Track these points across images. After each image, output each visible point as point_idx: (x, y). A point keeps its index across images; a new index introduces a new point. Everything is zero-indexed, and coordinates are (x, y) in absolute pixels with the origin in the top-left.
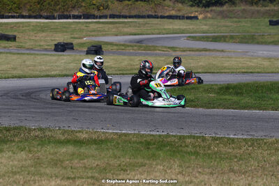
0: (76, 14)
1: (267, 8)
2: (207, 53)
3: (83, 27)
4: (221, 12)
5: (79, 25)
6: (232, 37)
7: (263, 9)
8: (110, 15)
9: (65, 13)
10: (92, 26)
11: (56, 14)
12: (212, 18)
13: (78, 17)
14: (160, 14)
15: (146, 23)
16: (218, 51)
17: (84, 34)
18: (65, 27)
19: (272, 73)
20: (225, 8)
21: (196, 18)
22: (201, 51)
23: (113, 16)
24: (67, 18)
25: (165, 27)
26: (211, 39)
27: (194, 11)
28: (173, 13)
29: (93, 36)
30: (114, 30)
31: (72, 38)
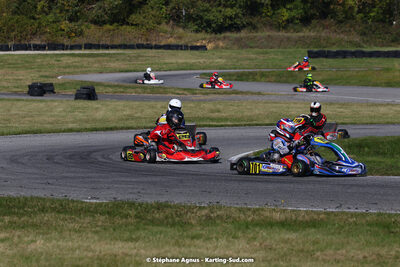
0: (38, 42)
1: (301, 34)
2: (239, 96)
3: (53, 61)
4: (238, 40)
5: (48, 59)
6: (263, 75)
7: (295, 35)
8: (85, 45)
9: (23, 42)
10: (65, 61)
11: (10, 44)
12: (227, 48)
13: (42, 48)
14: (154, 43)
15: (140, 56)
16: (253, 93)
17: (56, 71)
18: (27, 62)
19: (371, 124)
20: (243, 34)
21: (204, 48)
22: (230, 94)
23: (89, 46)
24: (26, 49)
25: (167, 61)
26: (235, 78)
27: (201, 39)
28: (172, 41)
29: (69, 73)
30: (96, 65)
31: (42, 76)
